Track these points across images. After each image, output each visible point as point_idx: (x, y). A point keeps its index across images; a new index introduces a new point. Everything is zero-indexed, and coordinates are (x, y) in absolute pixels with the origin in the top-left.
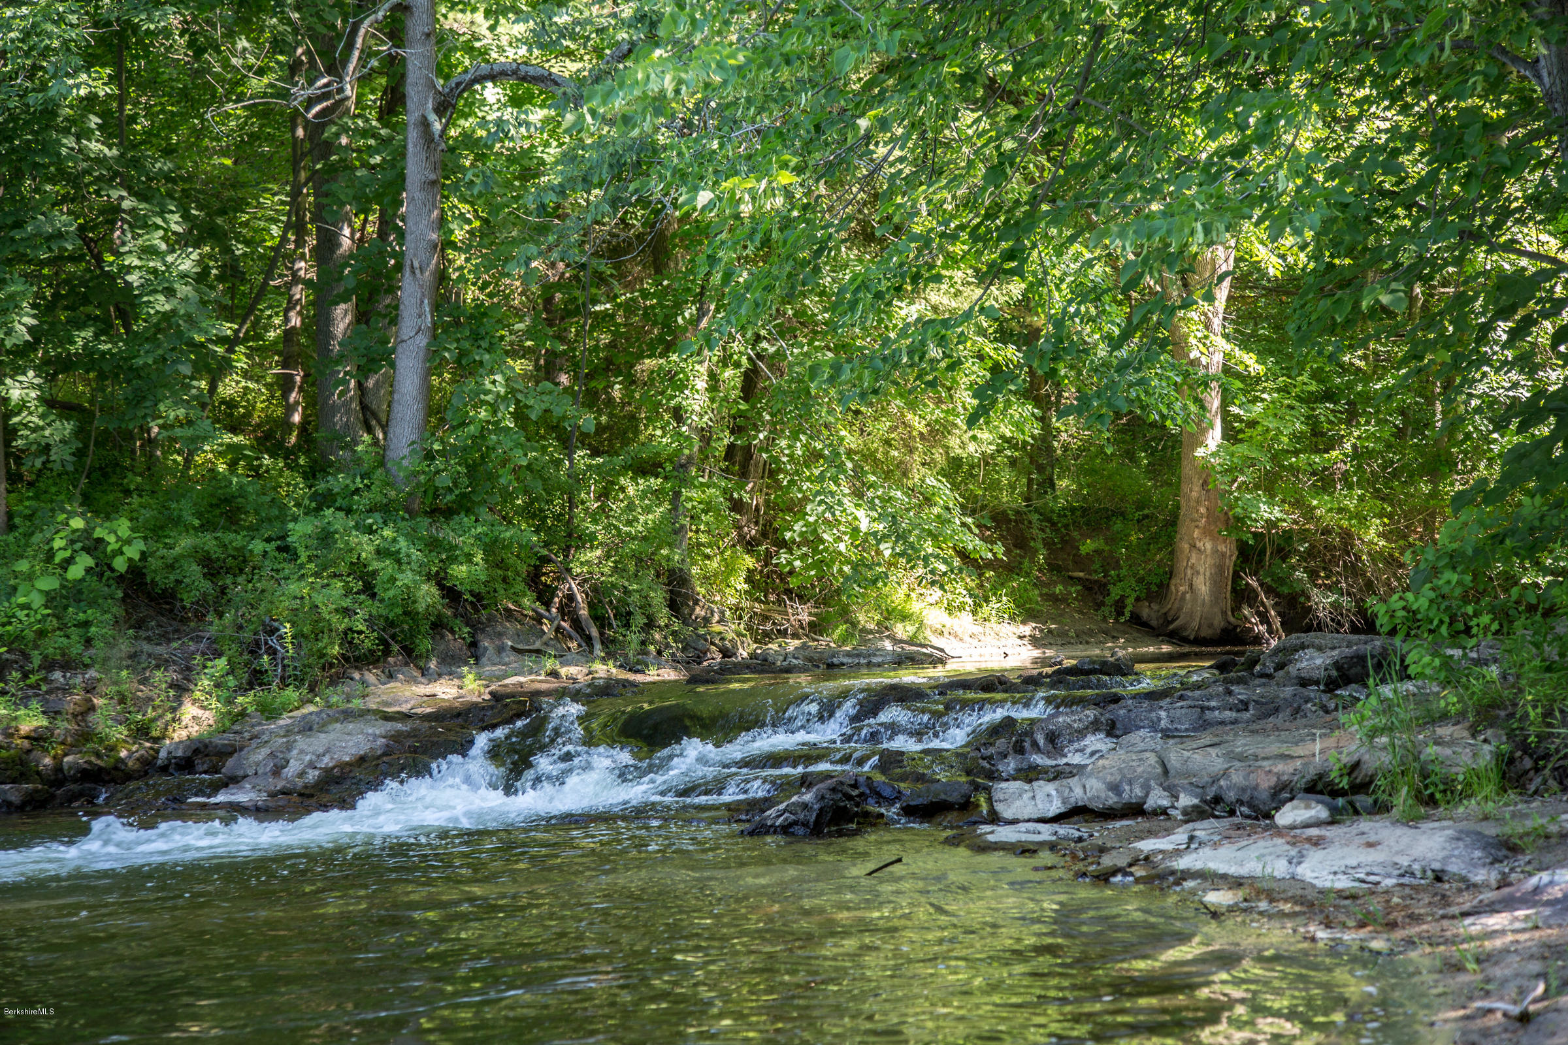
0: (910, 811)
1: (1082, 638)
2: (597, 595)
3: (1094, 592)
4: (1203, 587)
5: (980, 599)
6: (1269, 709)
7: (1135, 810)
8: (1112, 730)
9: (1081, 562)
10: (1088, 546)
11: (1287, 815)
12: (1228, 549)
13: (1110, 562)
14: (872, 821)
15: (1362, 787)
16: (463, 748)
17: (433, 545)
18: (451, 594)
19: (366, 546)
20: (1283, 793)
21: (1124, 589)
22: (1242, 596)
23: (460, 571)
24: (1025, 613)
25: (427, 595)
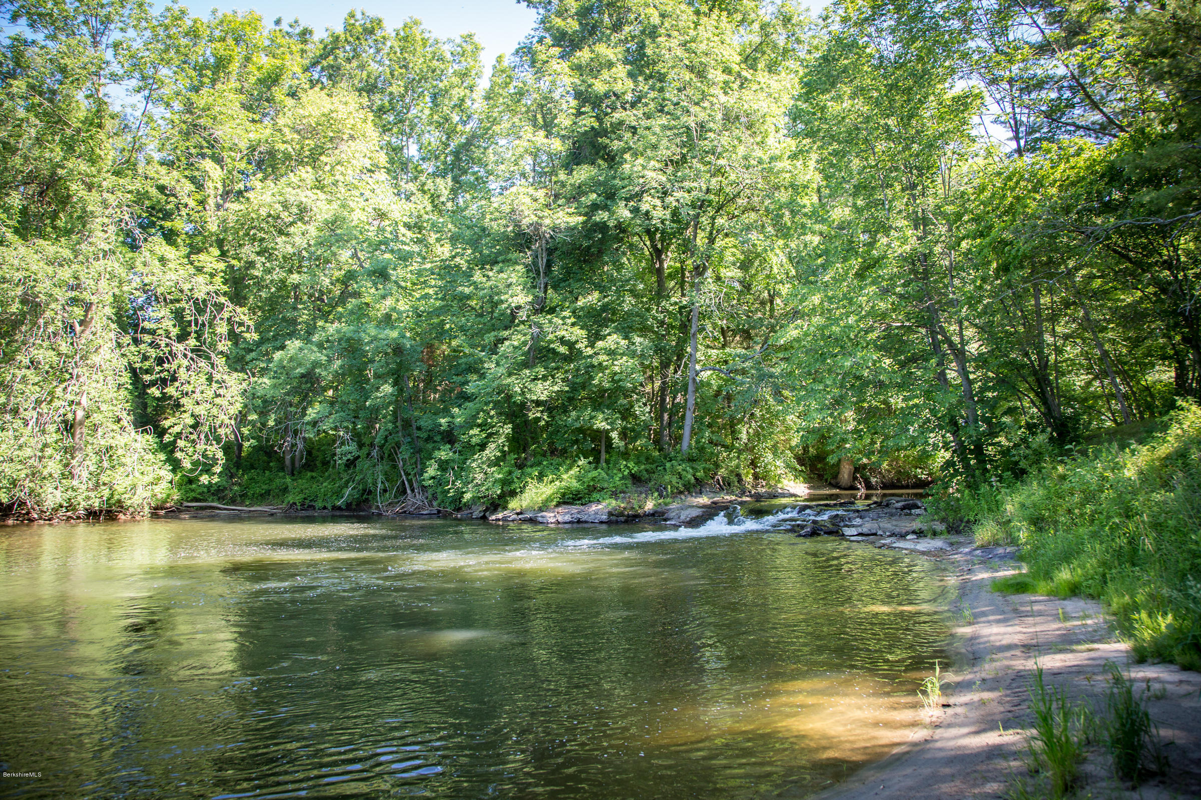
0: (825, 533)
1: (819, 488)
2: (723, 478)
3: (820, 477)
4: (846, 476)
5: (796, 477)
6: (892, 515)
7: (875, 534)
8: (861, 517)
9: (818, 470)
10: (819, 466)
11: (908, 537)
12: (852, 468)
13: (824, 470)
14: (819, 535)
15: (922, 532)
16: (717, 515)
17: (693, 468)
18: (696, 479)
19: (680, 468)
20: (907, 533)
21: (828, 476)
22: (855, 478)
23: (698, 474)
24: (806, 481)
25: (693, 480)
